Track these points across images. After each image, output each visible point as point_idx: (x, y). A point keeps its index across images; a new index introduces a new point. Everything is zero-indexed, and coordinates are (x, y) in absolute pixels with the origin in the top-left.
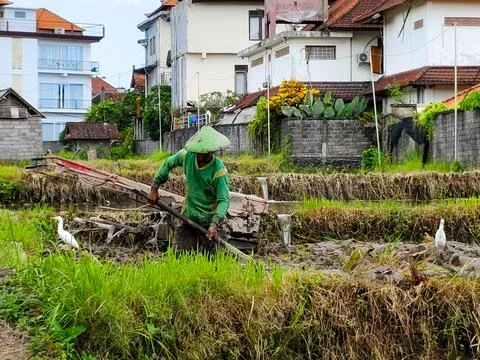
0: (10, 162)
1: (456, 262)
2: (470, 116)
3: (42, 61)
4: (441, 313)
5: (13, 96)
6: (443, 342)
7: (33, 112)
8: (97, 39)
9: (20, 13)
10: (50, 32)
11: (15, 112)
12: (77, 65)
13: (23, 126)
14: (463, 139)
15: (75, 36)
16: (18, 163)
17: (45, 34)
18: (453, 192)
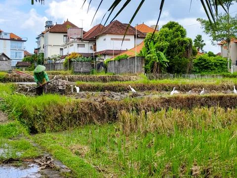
0: (3, 71)
1: (113, 97)
2: (116, 62)
3: (11, 46)
4: (109, 109)
5: (4, 55)
6: (110, 116)
7: (9, 59)
8: (25, 41)
9: (6, 34)
10: (14, 39)
11: (4, 59)
12: (20, 47)
13: (6, 62)
14: (115, 67)
15: (20, 40)
16: (5, 72)
17: (12, 39)
18: (112, 80)
